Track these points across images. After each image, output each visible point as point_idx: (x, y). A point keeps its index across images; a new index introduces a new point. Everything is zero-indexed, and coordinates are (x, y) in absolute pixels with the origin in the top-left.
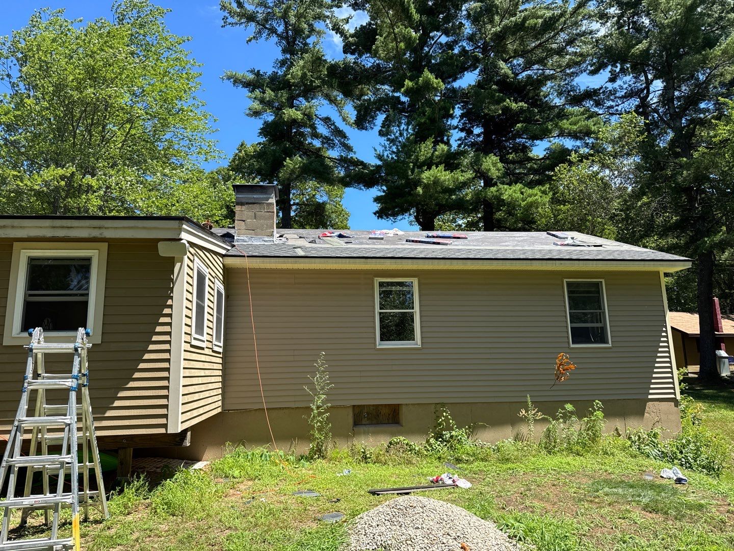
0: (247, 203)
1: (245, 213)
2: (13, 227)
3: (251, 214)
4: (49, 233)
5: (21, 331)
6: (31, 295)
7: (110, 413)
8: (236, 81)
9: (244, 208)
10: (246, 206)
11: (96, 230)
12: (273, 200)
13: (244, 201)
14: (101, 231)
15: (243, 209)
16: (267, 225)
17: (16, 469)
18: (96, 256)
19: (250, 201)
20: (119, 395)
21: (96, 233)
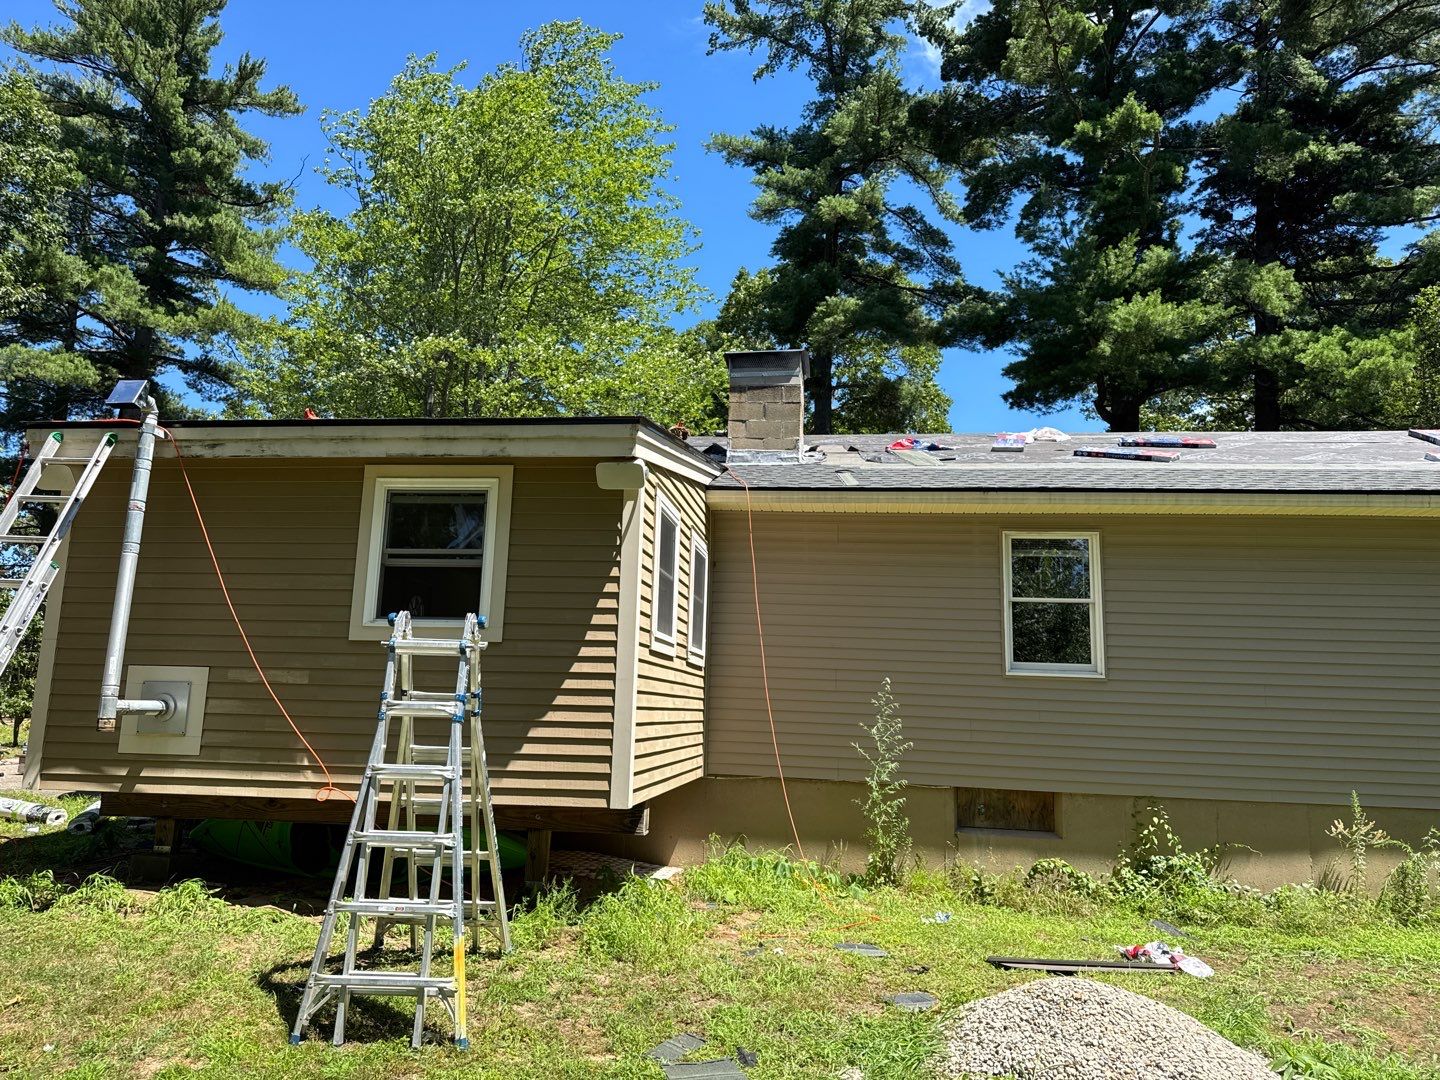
0: (751, 388)
1: (747, 406)
2: (364, 439)
3: (758, 408)
4: (420, 450)
5: (378, 617)
6: (391, 556)
7: (514, 766)
8: (733, 154)
9: (744, 396)
10: (749, 393)
11: (495, 443)
12: (798, 380)
13: (744, 383)
14: (502, 445)
15: (743, 400)
16: (787, 428)
17: (368, 851)
18: (494, 486)
19: (756, 384)
20: (530, 735)
21: (493, 449)
